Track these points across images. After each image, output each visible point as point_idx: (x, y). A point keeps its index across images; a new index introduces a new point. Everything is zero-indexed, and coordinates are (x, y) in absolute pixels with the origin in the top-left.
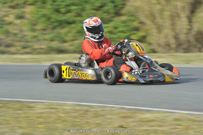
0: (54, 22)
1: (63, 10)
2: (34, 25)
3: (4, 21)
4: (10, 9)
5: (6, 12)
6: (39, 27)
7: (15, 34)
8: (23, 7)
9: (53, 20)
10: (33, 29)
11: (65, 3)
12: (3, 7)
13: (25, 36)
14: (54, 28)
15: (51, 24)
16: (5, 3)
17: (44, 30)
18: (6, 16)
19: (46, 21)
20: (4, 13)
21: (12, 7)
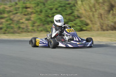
0: (44, 22)
1: (50, 16)
2: (34, 23)
3: (19, 22)
4: (24, 16)
5: (21, 17)
6: (36, 24)
7: (23, 28)
8: (31, 15)
9: (43, 21)
10: (33, 25)
11: (52, 12)
12: (21, 15)
13: (28, 29)
14: (44, 25)
15: (42, 23)
16: (21, 13)
17: (39, 26)
18: (21, 19)
19: (40, 21)
20: (20, 18)
21: (25, 15)
